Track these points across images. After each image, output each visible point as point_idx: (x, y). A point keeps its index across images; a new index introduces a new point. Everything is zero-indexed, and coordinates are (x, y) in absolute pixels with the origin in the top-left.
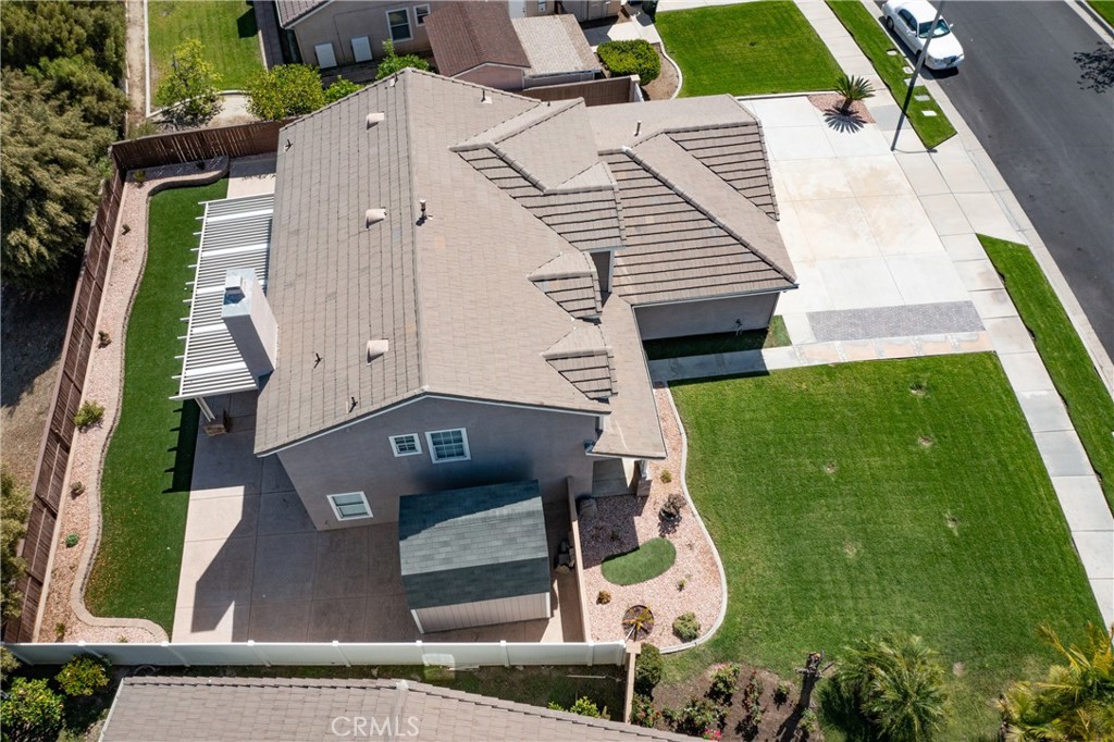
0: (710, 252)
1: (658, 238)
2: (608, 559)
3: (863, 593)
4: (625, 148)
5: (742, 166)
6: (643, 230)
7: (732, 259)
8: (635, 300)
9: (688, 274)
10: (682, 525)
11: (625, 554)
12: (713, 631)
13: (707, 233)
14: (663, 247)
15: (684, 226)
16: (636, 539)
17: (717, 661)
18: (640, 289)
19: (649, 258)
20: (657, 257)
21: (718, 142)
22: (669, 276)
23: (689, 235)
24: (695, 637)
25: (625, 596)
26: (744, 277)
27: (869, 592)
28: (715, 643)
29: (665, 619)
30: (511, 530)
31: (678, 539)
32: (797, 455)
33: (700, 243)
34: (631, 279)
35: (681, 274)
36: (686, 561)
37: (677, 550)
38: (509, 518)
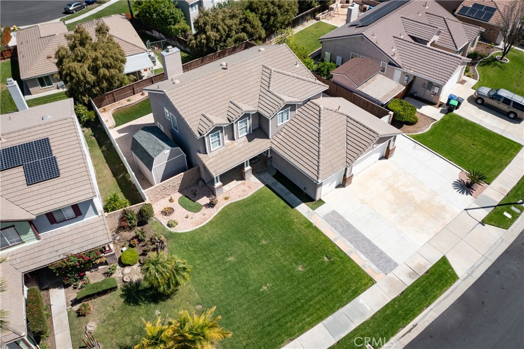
0: (307, 151)
1: (299, 136)
2: (187, 197)
3: (213, 267)
4: (321, 106)
5: (357, 143)
6: (298, 131)
7: (310, 159)
8: (273, 146)
9: (294, 152)
10: (211, 209)
11: (190, 199)
12: (175, 231)
13: (313, 146)
14: (297, 140)
15: (310, 139)
16: (197, 200)
17: (165, 236)
18: (278, 145)
19: (290, 139)
20: (292, 141)
21: (359, 131)
22: (289, 148)
23: (308, 142)
24: (170, 227)
25: (176, 205)
26: (307, 166)
27: (215, 268)
28: (171, 233)
29: (173, 217)
30: (157, 147)
31: (204, 210)
32: (263, 229)
33: (308, 147)
34: (279, 141)
35: (292, 150)
36: (198, 216)
37: (200, 212)
38: (159, 144)
